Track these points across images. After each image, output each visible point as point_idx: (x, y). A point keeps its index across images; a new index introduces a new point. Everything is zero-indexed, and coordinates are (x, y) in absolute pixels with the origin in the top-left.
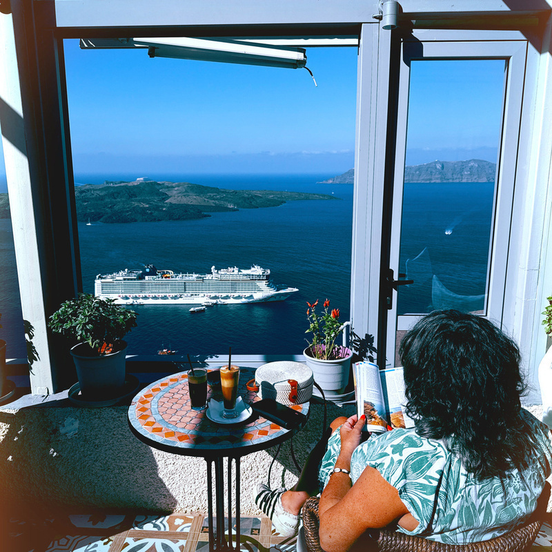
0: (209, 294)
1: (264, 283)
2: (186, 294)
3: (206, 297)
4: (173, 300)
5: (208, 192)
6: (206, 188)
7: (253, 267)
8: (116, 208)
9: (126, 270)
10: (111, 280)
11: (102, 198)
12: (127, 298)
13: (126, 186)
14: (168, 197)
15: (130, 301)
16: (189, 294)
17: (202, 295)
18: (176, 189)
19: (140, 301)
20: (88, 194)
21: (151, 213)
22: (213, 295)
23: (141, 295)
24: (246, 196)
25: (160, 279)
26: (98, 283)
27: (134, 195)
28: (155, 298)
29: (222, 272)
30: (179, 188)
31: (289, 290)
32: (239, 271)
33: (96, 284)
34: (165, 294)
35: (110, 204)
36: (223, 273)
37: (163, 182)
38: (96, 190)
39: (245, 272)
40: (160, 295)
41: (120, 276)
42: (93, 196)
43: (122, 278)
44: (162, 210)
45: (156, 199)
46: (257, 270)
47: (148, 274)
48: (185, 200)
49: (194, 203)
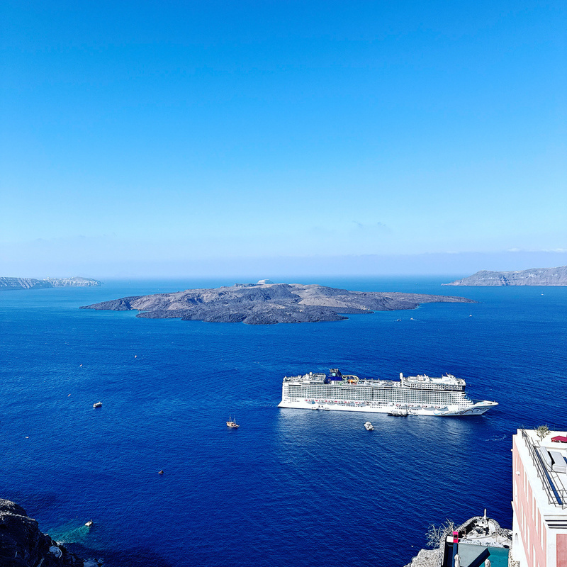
0: (399, 403)
1: (460, 394)
2: (373, 402)
3: (395, 406)
4: (360, 407)
5: (338, 294)
6: (335, 290)
7: (446, 376)
8: (255, 309)
9: (311, 373)
10: (298, 384)
11: (240, 300)
12: (313, 403)
13: (260, 289)
14: (301, 299)
15: (316, 406)
16: (377, 402)
17: (391, 403)
18: (306, 291)
19: (326, 406)
20: (227, 297)
21: (290, 315)
22: (403, 404)
23: (328, 400)
24: (378, 298)
25: (346, 384)
26: (285, 385)
27: (268, 297)
28: (343, 404)
29: (412, 379)
30: (310, 290)
31: (486, 403)
32: (430, 380)
33: (283, 387)
34: (352, 401)
35: (249, 305)
36: (412, 381)
37: (294, 285)
38: (232, 292)
39: (436, 381)
40: (347, 401)
41: (307, 379)
42: (232, 298)
43: (308, 382)
44: (299, 312)
45: (289, 300)
46: (450, 380)
47: (334, 378)
48: (317, 302)
49: (327, 304)
